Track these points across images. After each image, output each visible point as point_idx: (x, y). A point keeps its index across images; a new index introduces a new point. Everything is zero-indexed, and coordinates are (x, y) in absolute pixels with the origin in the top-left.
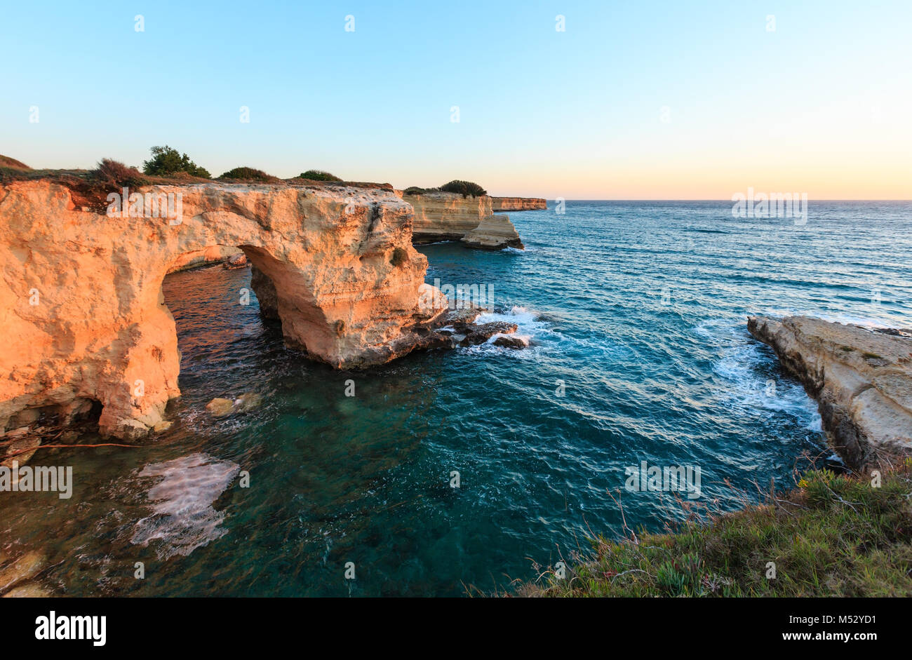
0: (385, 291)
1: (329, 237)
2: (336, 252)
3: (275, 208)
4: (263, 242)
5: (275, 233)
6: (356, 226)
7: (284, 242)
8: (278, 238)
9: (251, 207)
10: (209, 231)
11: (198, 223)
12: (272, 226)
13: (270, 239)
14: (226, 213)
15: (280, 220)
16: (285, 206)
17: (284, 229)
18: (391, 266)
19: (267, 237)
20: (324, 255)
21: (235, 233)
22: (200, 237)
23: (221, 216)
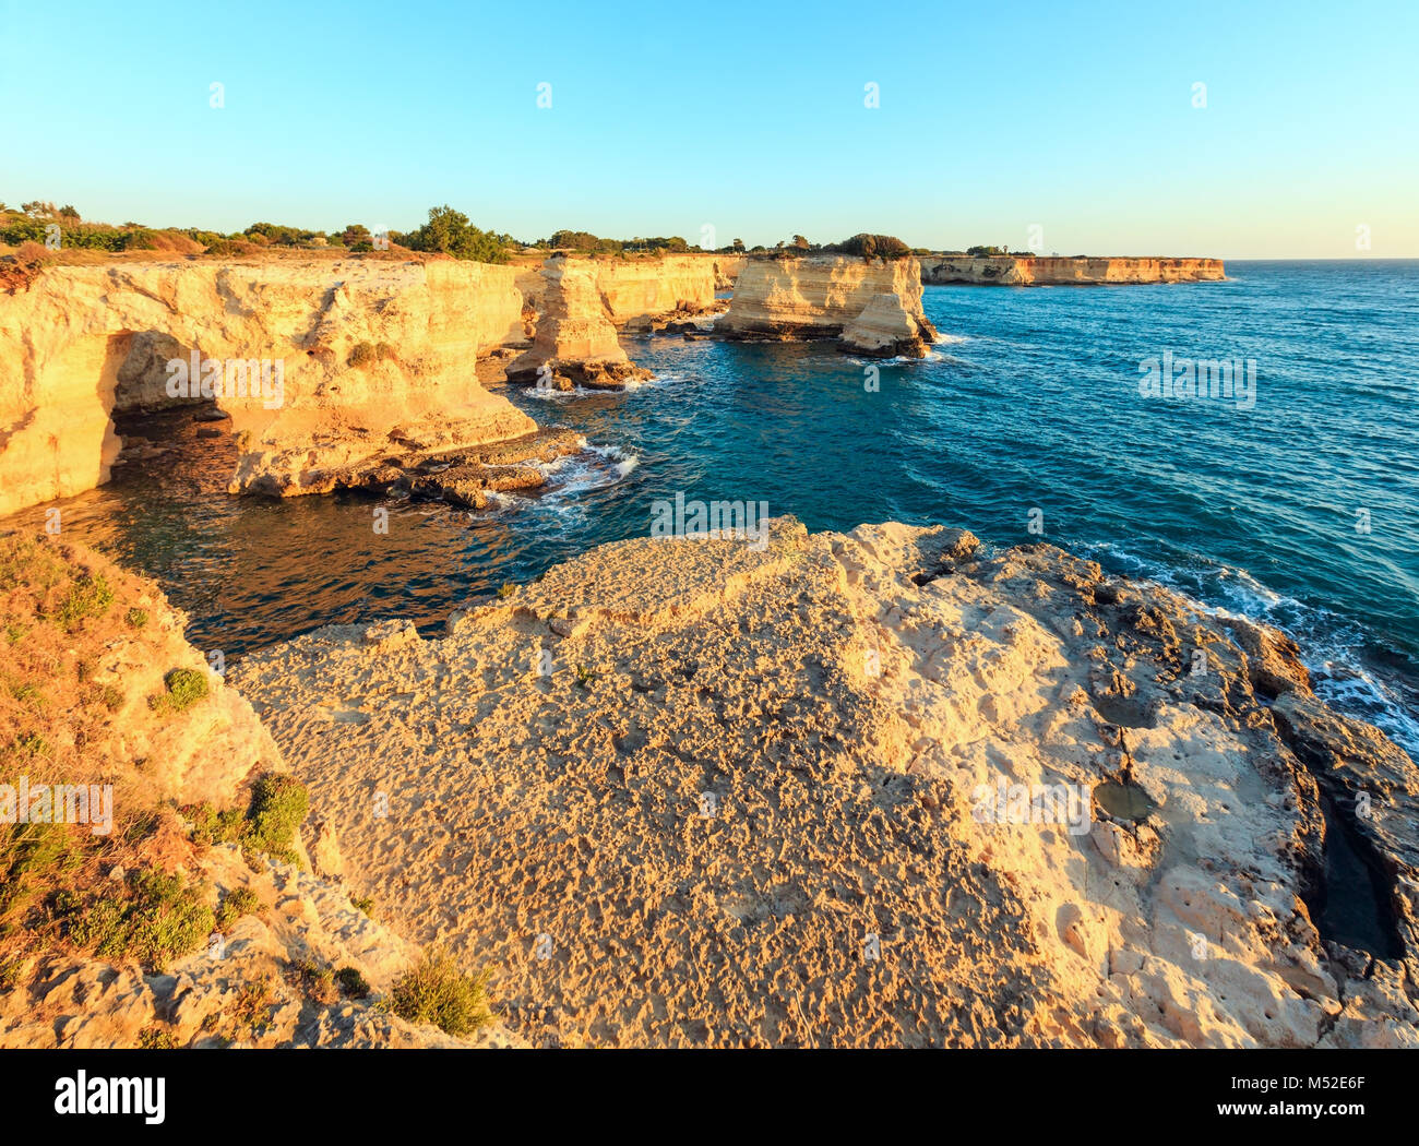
0: (334, 398)
1: (253, 323)
2: (264, 343)
3: (181, 288)
4: (170, 328)
5: (186, 317)
6: (299, 312)
7: (197, 328)
8: (189, 322)
9: (153, 288)
10: (111, 312)
11: (102, 306)
12: (181, 309)
13: (180, 324)
14: (129, 294)
15: (189, 302)
16: (198, 286)
17: (197, 313)
18: (346, 367)
19: (176, 321)
20: (247, 346)
21: (137, 316)
22: (101, 319)
23: (124, 297)
